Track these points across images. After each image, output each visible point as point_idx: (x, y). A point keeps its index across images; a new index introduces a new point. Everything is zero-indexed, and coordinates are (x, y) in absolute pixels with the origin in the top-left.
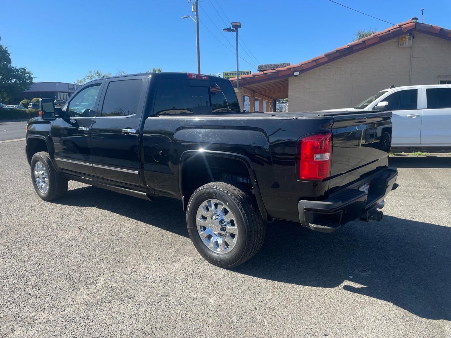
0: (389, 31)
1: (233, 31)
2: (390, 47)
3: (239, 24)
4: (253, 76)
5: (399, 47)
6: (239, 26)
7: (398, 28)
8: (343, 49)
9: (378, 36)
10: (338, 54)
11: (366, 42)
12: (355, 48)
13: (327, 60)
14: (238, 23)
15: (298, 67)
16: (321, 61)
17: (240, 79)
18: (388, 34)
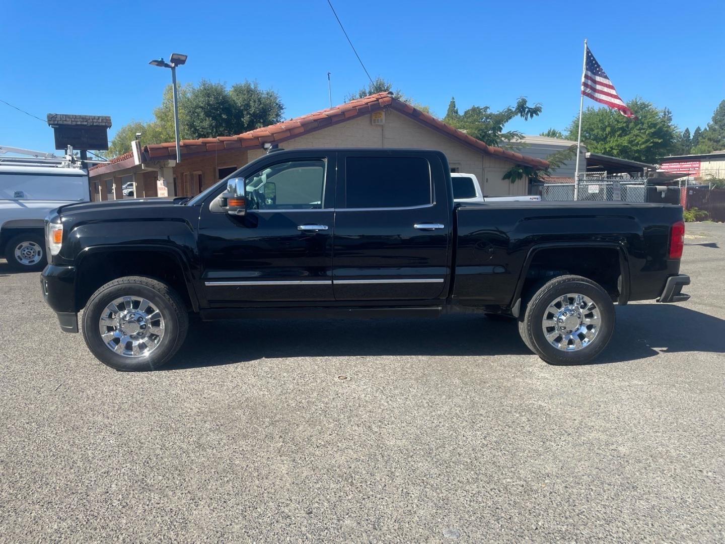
0: (367, 103)
1: (167, 66)
2: (363, 122)
3: (183, 58)
4: (202, 143)
5: (373, 124)
6: (183, 62)
7: (375, 101)
8: (322, 119)
9: (357, 108)
10: (316, 124)
11: (345, 113)
12: (334, 120)
13: (303, 131)
14: (183, 56)
15: (268, 136)
16: (297, 131)
17: (181, 146)
18: (365, 107)
